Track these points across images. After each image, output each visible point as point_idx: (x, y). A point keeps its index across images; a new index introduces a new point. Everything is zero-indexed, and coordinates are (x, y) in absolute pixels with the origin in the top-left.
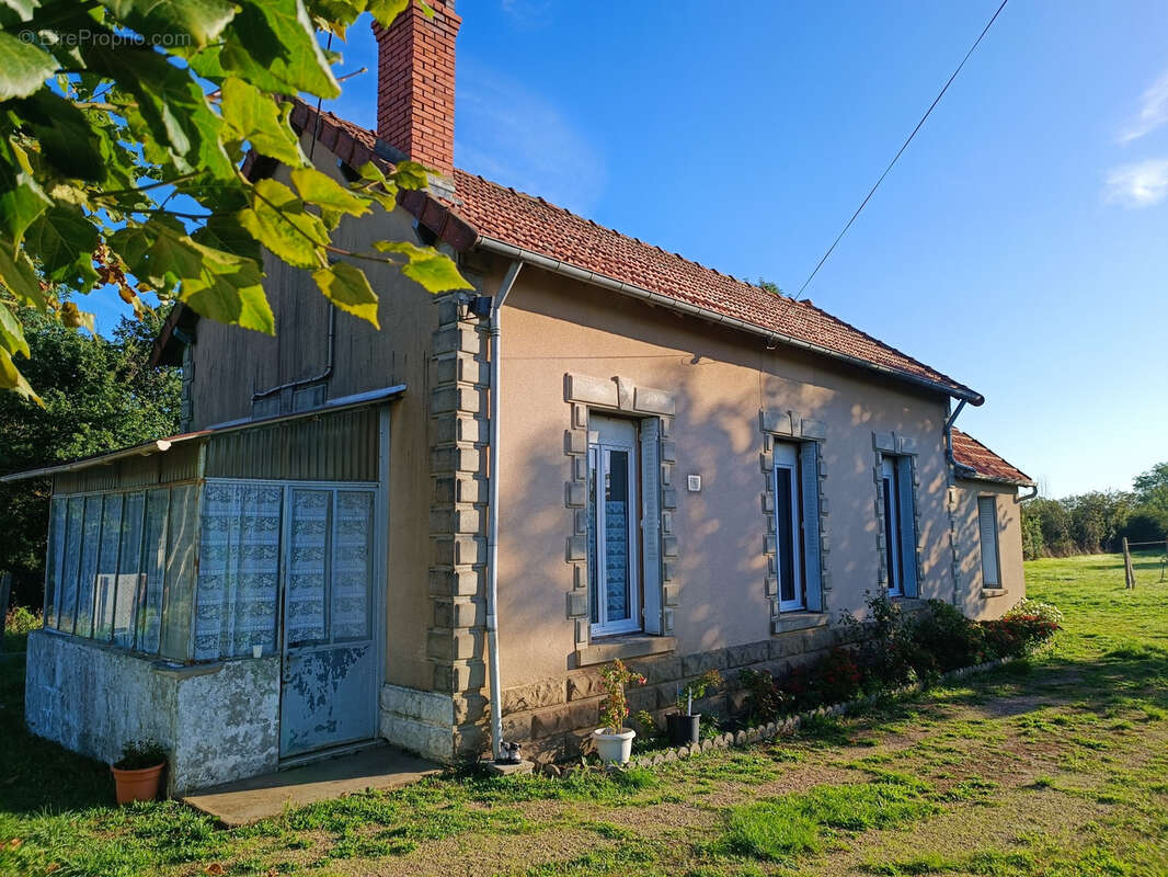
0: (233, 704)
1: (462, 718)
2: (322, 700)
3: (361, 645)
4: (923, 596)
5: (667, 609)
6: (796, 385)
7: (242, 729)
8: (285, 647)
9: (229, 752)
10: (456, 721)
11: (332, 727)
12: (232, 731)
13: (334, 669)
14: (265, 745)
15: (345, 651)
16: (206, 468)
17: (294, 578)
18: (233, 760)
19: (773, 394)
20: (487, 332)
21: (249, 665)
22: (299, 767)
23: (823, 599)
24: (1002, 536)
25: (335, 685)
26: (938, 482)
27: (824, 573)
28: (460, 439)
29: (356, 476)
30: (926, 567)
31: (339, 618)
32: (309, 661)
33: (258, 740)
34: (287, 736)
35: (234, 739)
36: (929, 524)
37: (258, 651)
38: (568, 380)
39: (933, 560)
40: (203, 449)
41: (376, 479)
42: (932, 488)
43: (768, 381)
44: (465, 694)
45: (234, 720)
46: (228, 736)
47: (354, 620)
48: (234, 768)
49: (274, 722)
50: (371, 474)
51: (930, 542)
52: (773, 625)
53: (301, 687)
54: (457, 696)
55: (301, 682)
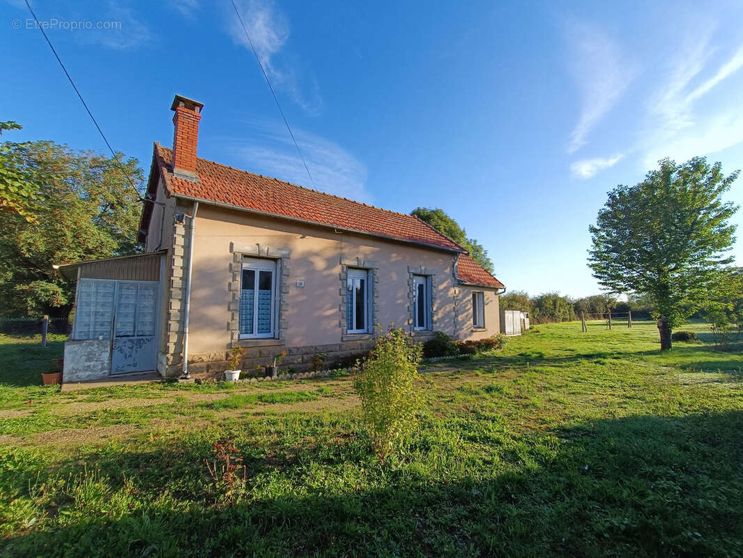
0: (89, 355)
1: (170, 363)
2: (130, 355)
3: (149, 338)
4: (435, 330)
5: (281, 330)
6: (357, 246)
7: (92, 363)
8: (115, 336)
9: (87, 370)
10: (167, 364)
11: (135, 365)
12: (88, 364)
13: (137, 345)
14: (102, 369)
15: (142, 339)
16: (81, 275)
17: (119, 313)
18: (88, 373)
19: (341, 248)
20: (189, 228)
21: (95, 342)
22: (118, 377)
23: (373, 329)
24: (486, 307)
25: (136, 351)
26: (445, 285)
27: (375, 319)
28: (174, 265)
29: (149, 278)
30: (435, 318)
31: (139, 328)
32: (125, 342)
33: (100, 367)
34: (114, 367)
35: (89, 366)
36: (439, 301)
37: (101, 337)
38: (232, 245)
39: (440, 315)
40: (80, 269)
41: (159, 280)
42: (441, 287)
43: (338, 243)
44: (172, 355)
45: (89, 360)
46: (86, 365)
47: (148, 329)
48: (89, 376)
49: (106, 362)
50: (157, 279)
51: (439, 308)
52: (342, 338)
53: (121, 351)
54: (169, 355)
55: (121, 349)
